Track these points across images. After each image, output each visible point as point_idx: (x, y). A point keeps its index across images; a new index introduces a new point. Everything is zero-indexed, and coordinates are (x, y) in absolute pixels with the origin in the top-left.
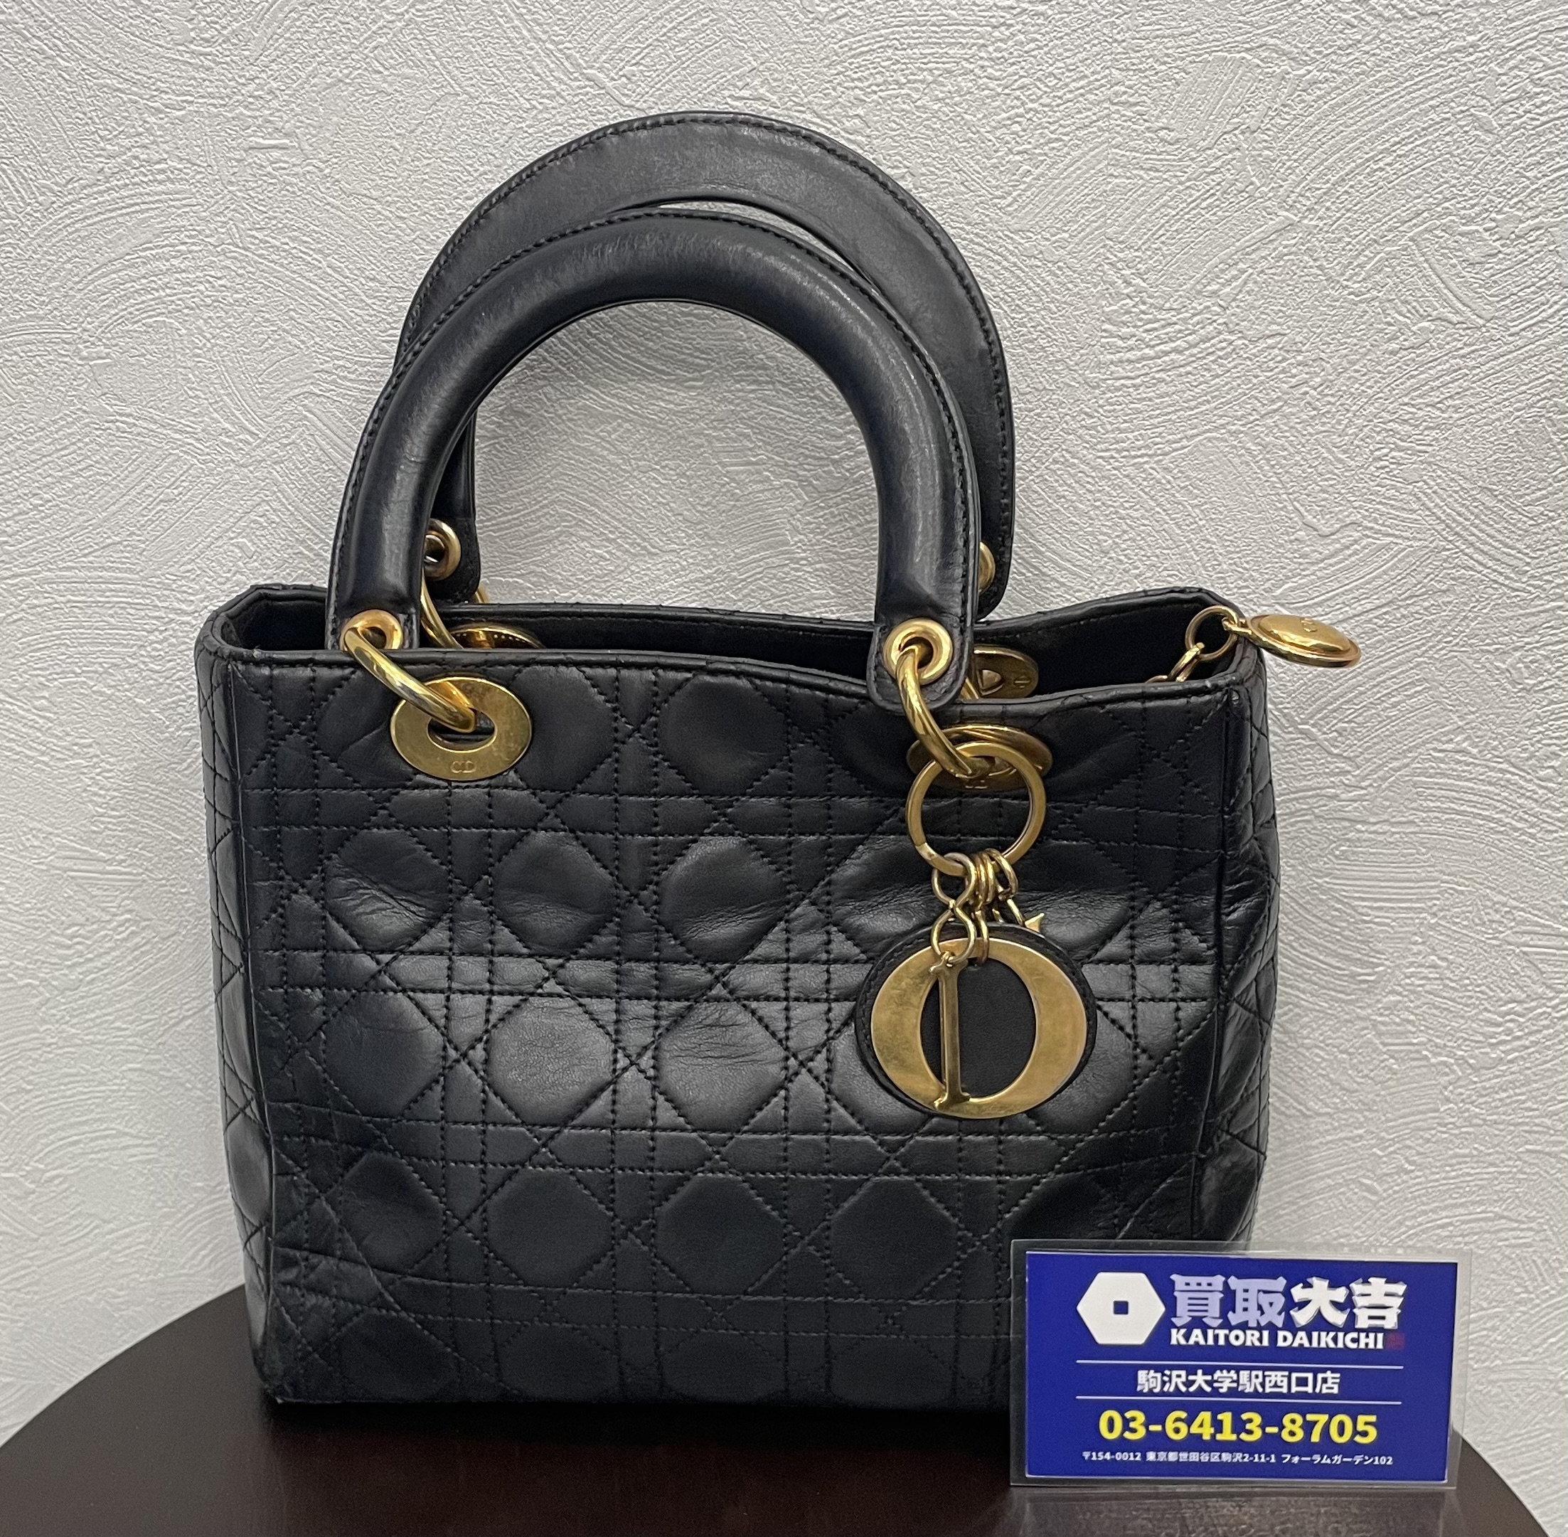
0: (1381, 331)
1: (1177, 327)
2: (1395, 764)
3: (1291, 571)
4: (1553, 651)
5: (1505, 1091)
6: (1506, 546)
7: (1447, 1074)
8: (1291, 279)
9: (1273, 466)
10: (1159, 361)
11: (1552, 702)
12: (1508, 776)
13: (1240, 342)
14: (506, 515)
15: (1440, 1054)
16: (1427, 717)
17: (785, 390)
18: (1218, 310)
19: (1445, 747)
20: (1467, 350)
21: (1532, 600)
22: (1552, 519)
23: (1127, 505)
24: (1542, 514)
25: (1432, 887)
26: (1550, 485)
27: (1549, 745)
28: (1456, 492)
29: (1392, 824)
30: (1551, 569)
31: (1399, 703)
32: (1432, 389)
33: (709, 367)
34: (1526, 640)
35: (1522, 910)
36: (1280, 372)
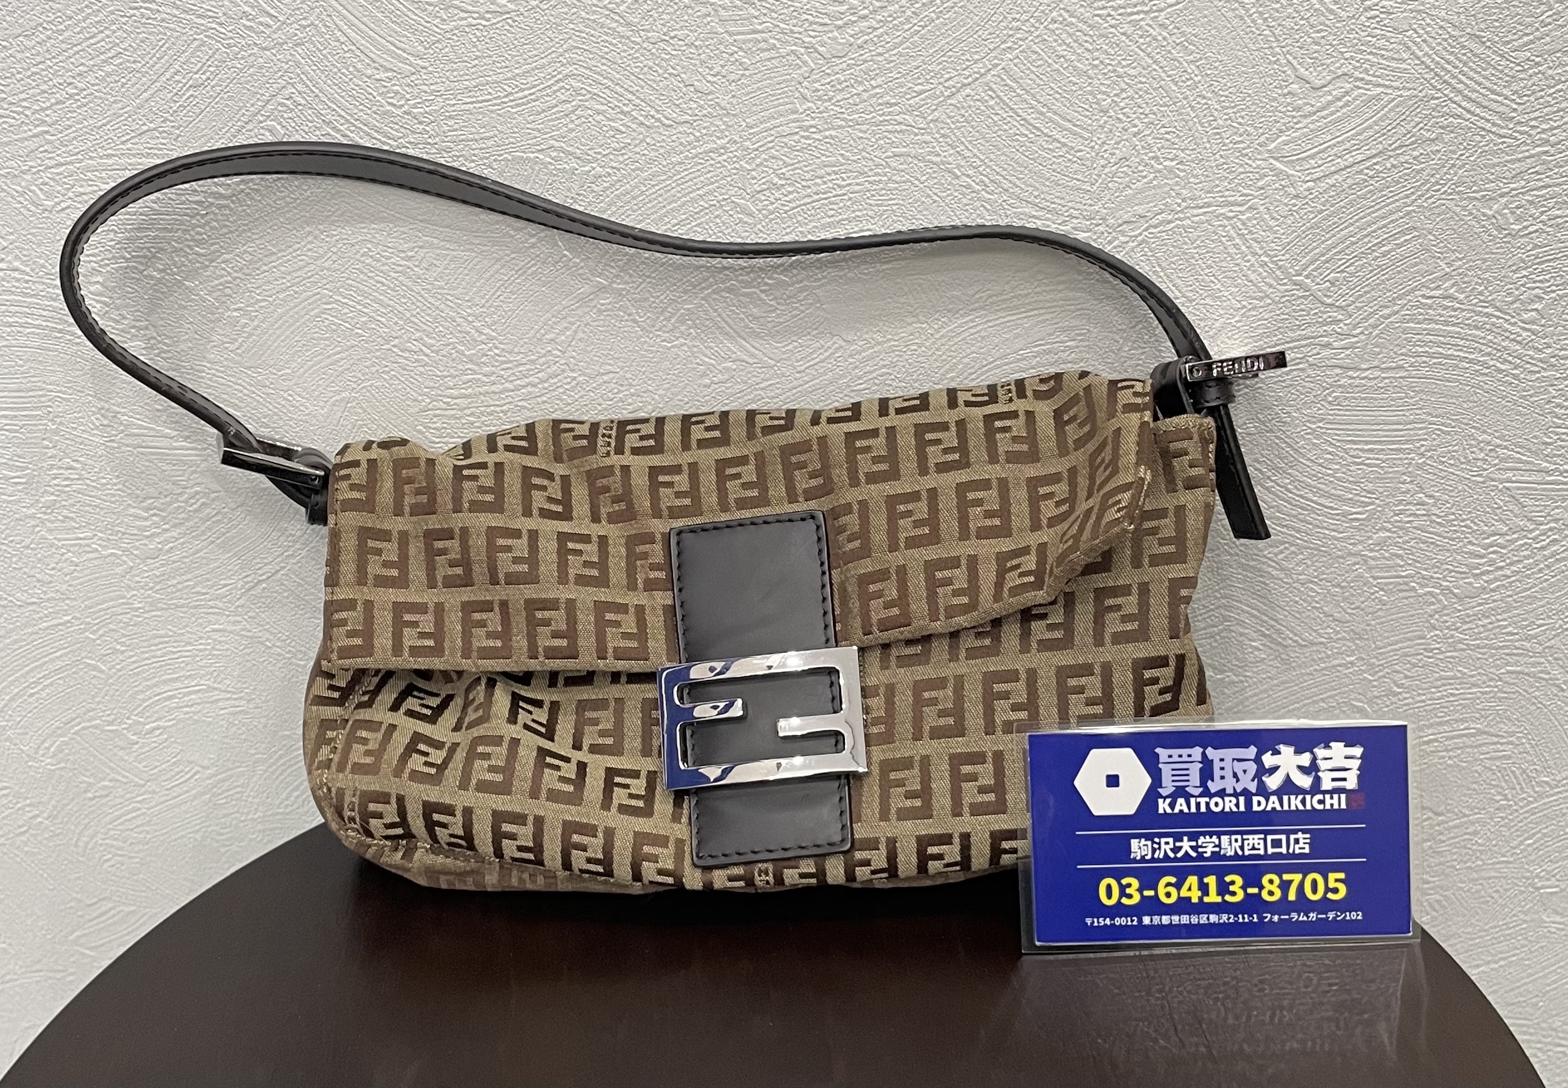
2: (1386, 311)
3: (1284, 124)
4: (1538, 196)
5: (1488, 617)
6: (1493, 92)
7: (1433, 604)
9: (1266, 19)
11: (1536, 247)
12: (1494, 320)
14: (522, 90)
15: (1427, 586)
16: (1416, 264)
19: (1432, 293)
21: (1519, 146)
22: (1538, 64)
23: (1124, 63)
24: (1528, 59)
25: (1420, 429)
26: (1537, 29)
27: (1534, 289)
28: (1446, 40)
29: (1383, 370)
30: (1537, 114)
31: (1389, 252)
34: (1512, 186)
35: (1506, 448)
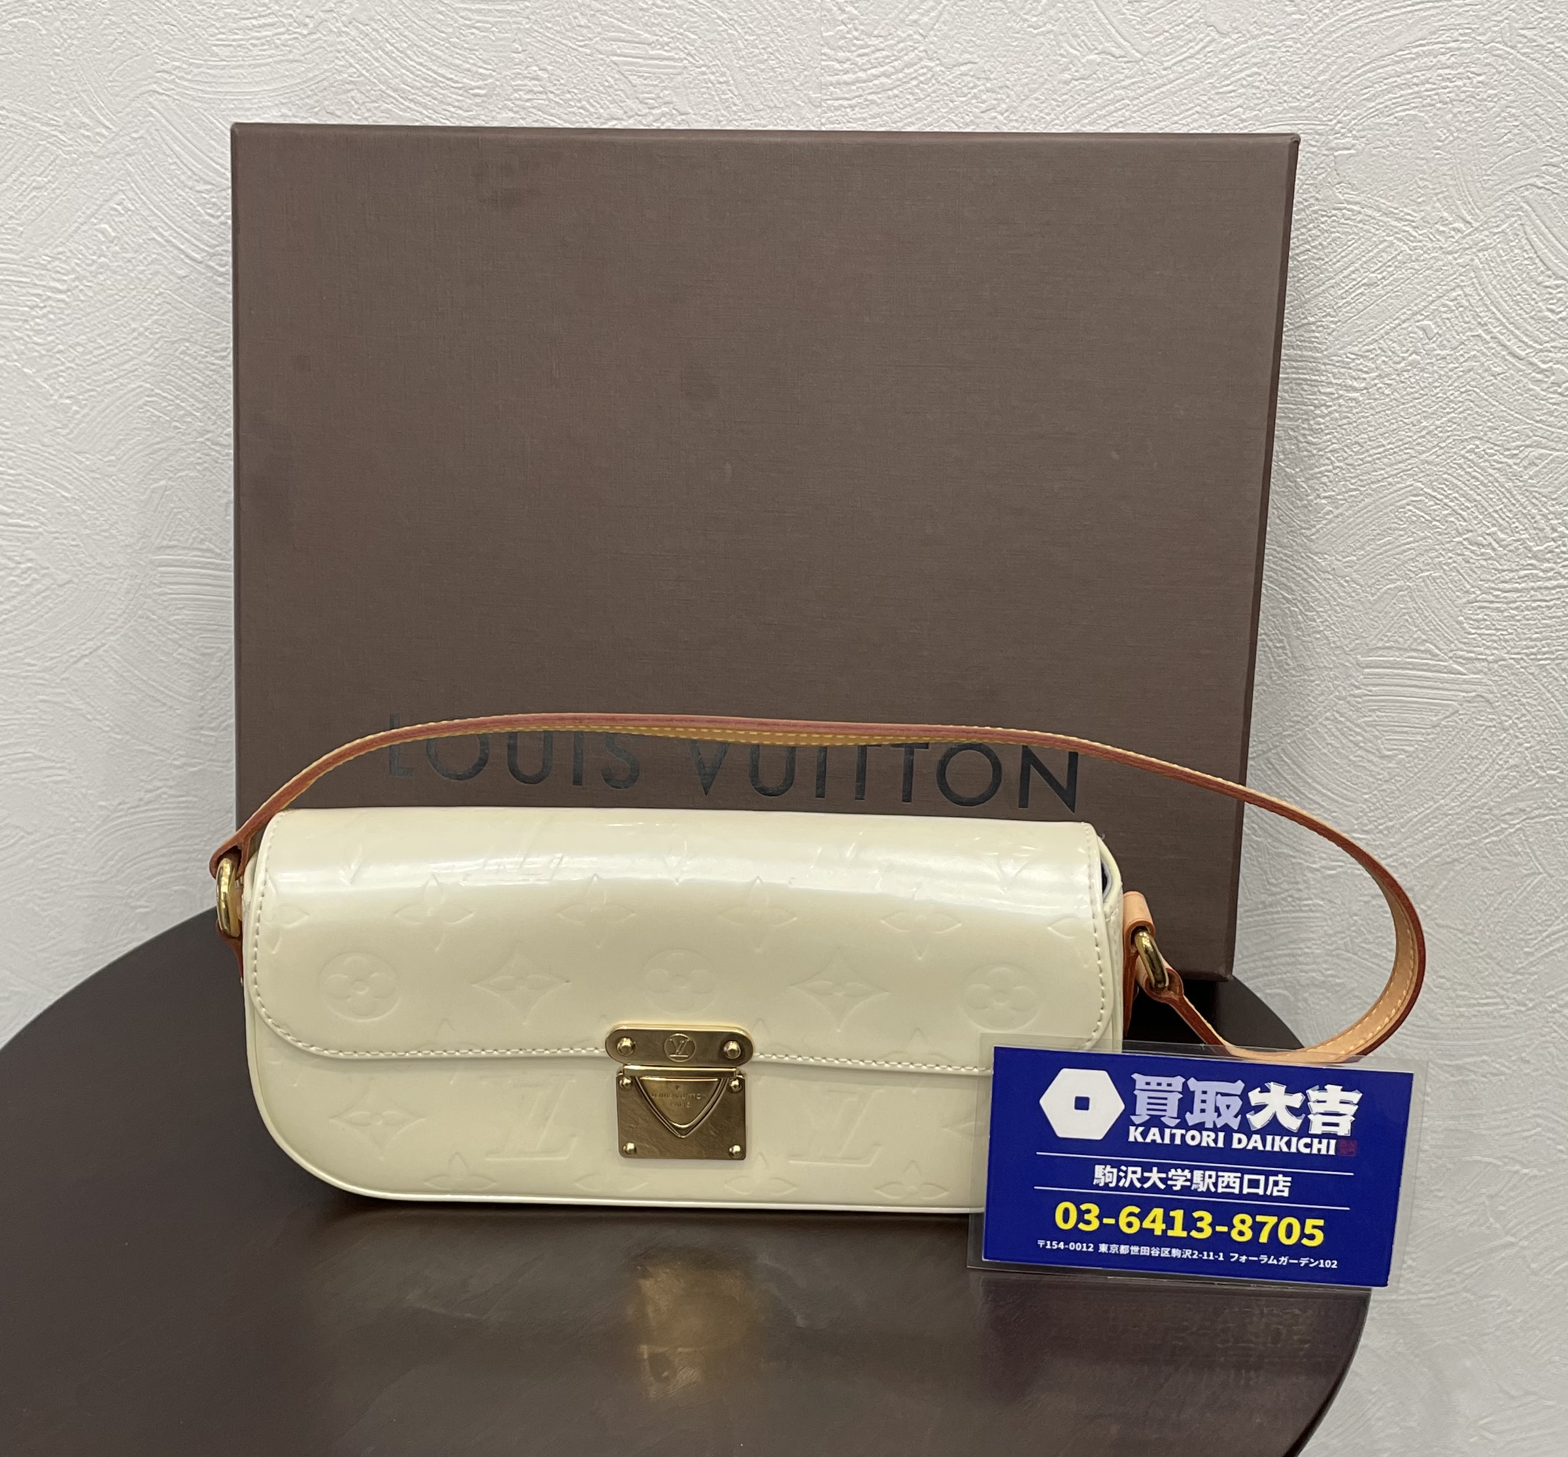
0: (1056, 62)
1: (884, 53)
8: (979, 11)
10: (871, 84)
13: (938, 69)
17: (557, 100)
18: (920, 38)
20: (1129, 81)
32: (1100, 117)
33: (491, 76)
36: (972, 98)
